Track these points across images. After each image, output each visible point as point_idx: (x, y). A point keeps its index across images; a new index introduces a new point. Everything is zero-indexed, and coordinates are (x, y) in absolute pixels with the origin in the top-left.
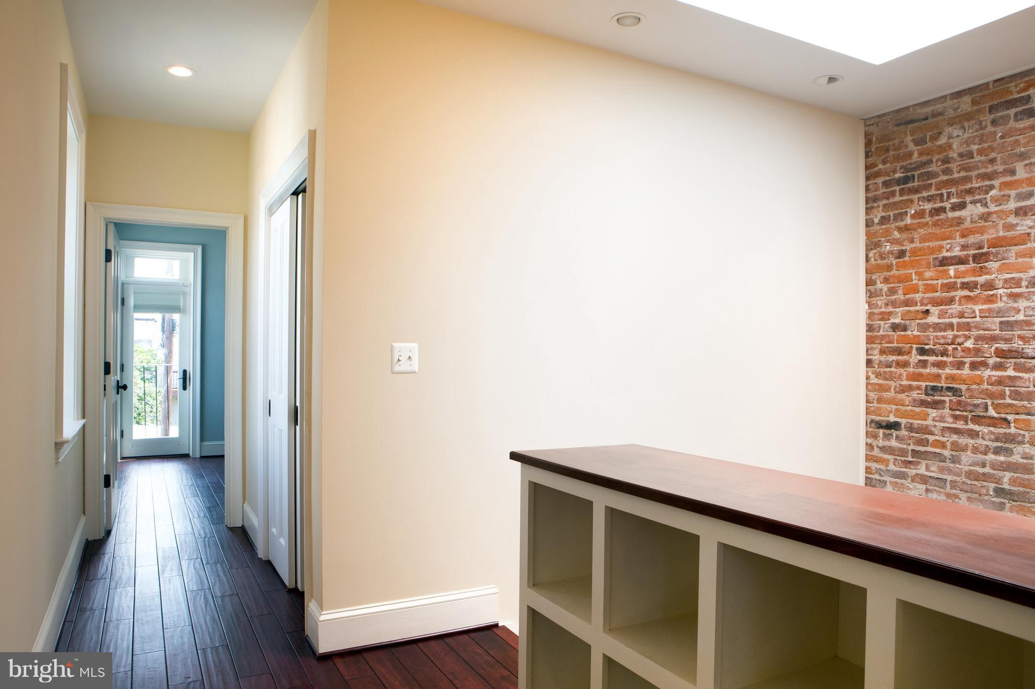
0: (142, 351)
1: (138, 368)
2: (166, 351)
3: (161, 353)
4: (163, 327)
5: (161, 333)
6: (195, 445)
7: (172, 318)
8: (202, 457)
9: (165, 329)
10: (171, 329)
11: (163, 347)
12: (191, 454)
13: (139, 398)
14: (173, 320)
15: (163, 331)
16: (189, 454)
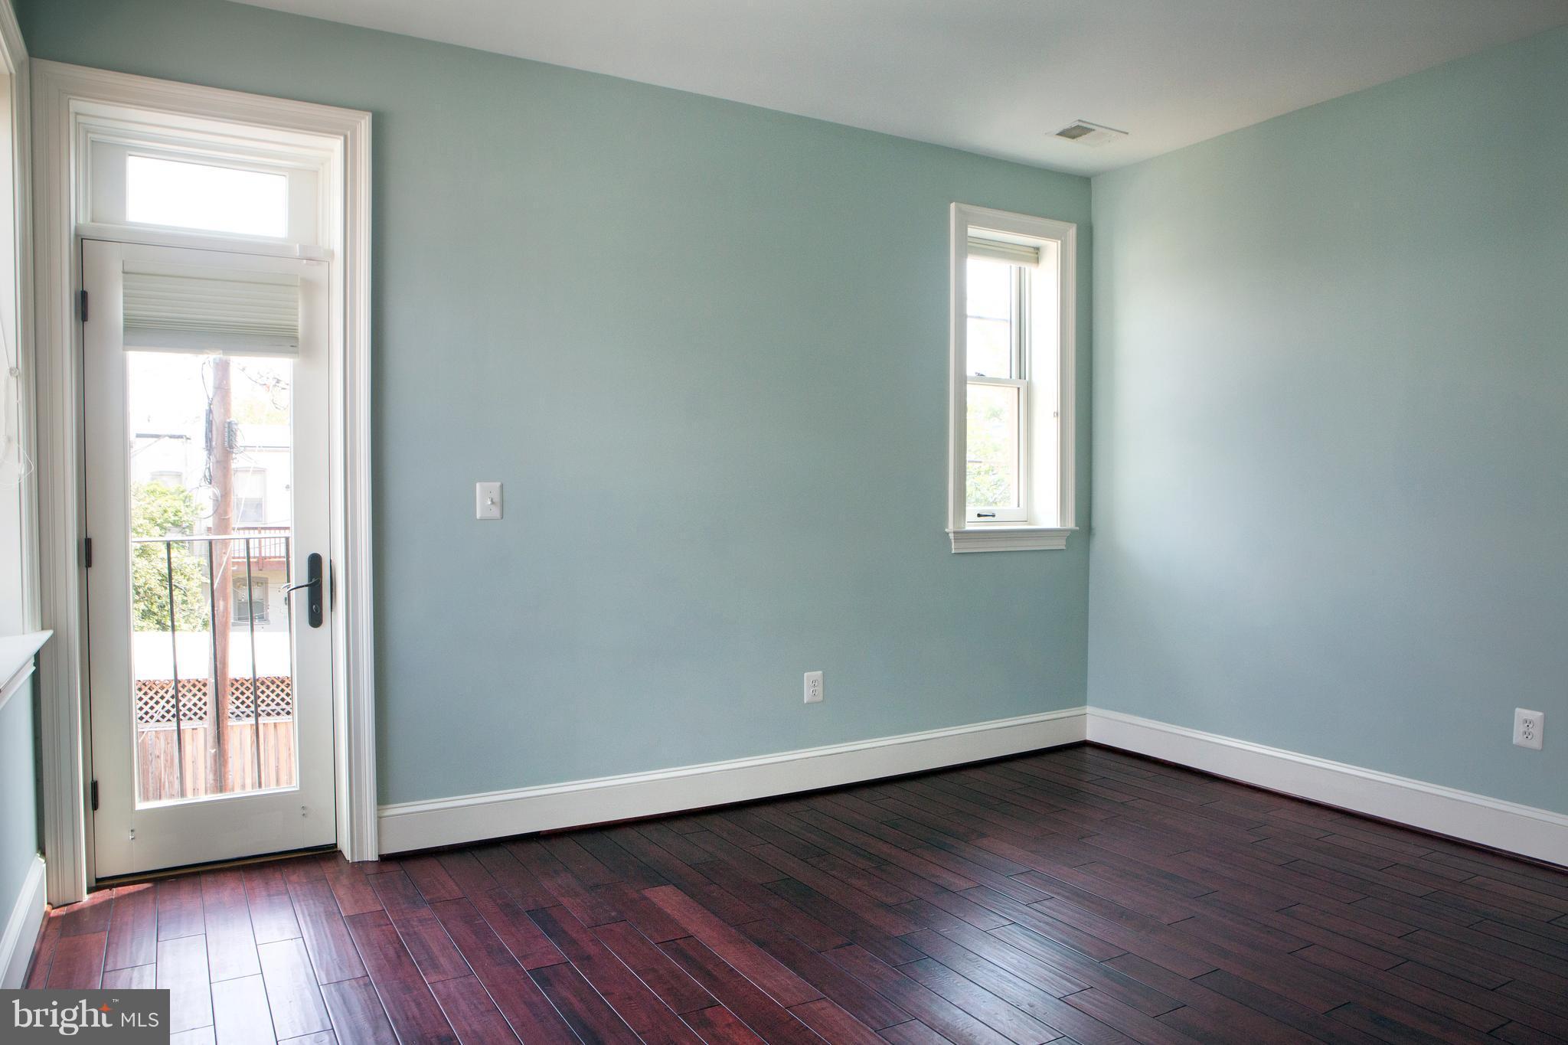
0: (164, 491)
1: (159, 521)
2: (218, 492)
3: (205, 497)
4: (209, 440)
5: (206, 453)
6: (360, 817)
7: (228, 420)
8: (385, 859)
9: (214, 443)
10: (226, 444)
11: (210, 483)
12: (345, 846)
13: (160, 578)
14: (229, 423)
15: (209, 448)
16: (336, 845)
